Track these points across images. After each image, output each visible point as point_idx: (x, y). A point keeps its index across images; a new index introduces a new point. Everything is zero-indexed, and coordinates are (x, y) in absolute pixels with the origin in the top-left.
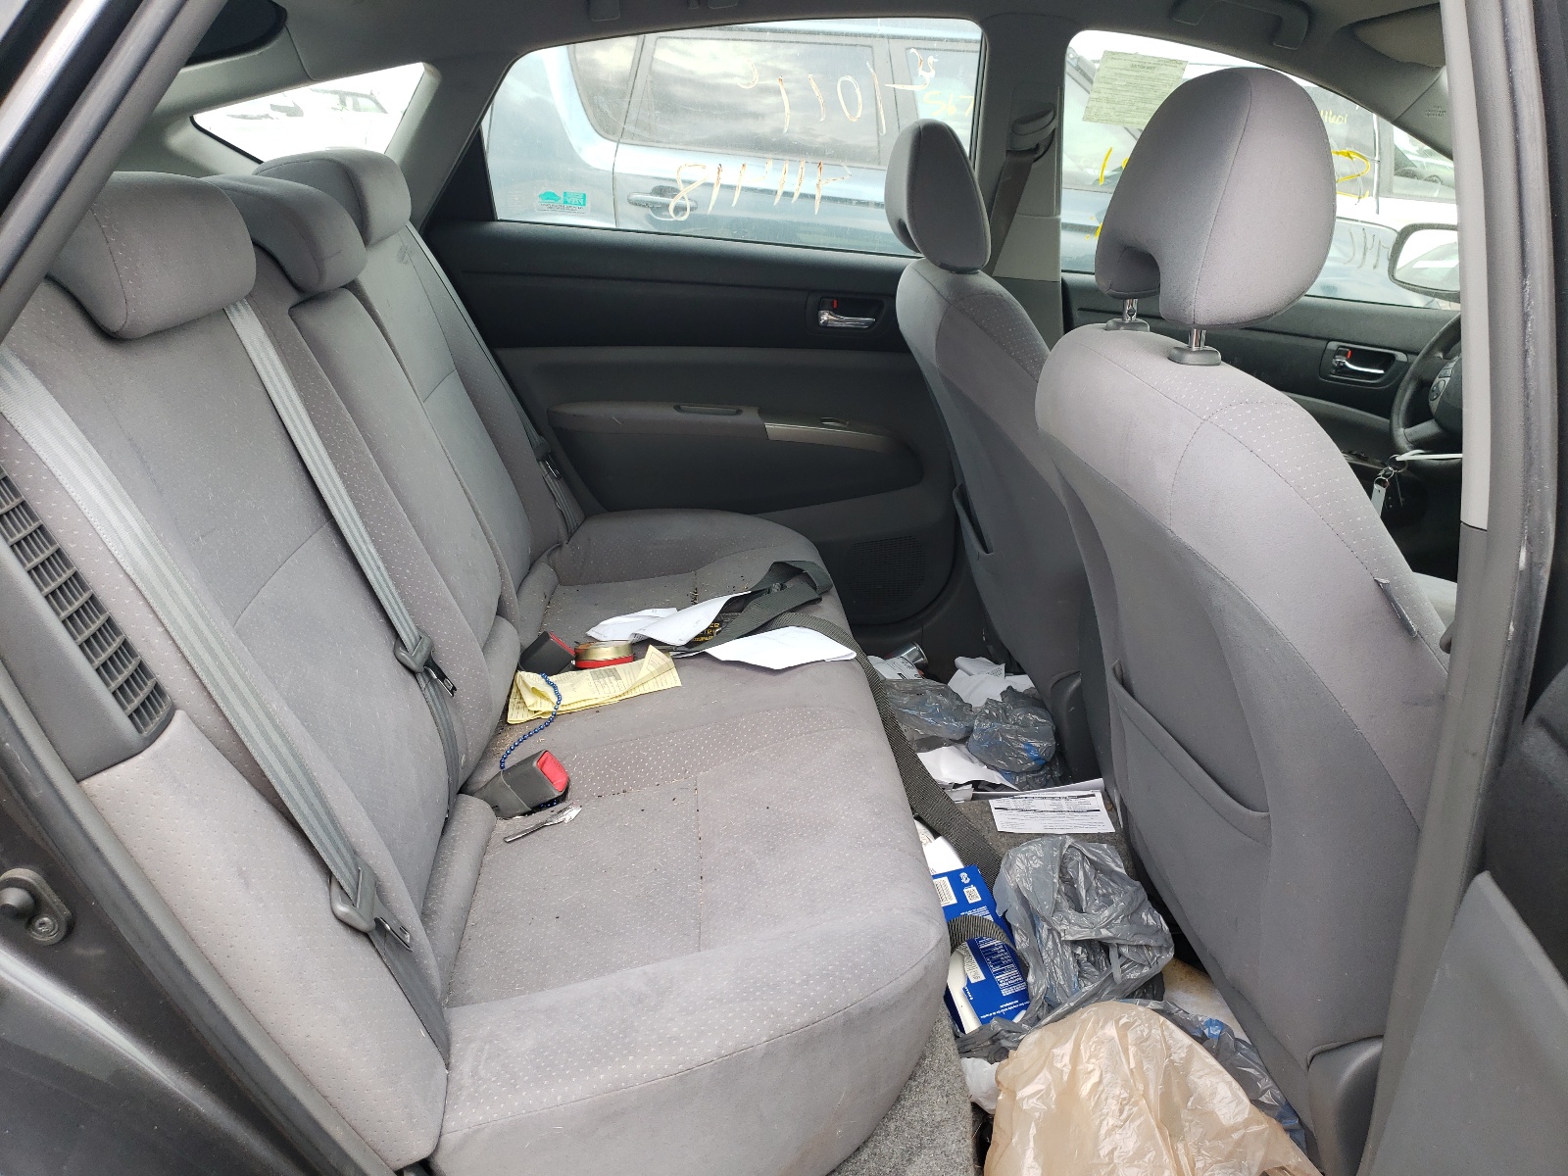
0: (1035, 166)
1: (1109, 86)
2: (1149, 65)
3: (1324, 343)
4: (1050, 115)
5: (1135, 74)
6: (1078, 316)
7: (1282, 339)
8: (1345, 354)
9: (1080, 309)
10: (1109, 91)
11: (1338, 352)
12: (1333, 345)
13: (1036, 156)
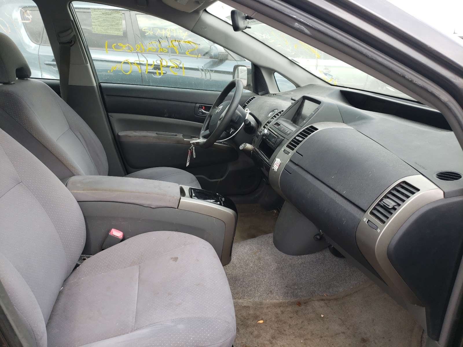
0: (71, 48)
1: (98, 21)
2: (109, 13)
3: (195, 104)
4: (70, 31)
5: (105, 16)
6: (106, 97)
7: (180, 103)
8: (202, 108)
9: (106, 95)
10: (98, 22)
11: (199, 107)
12: (198, 105)
13: (71, 44)
